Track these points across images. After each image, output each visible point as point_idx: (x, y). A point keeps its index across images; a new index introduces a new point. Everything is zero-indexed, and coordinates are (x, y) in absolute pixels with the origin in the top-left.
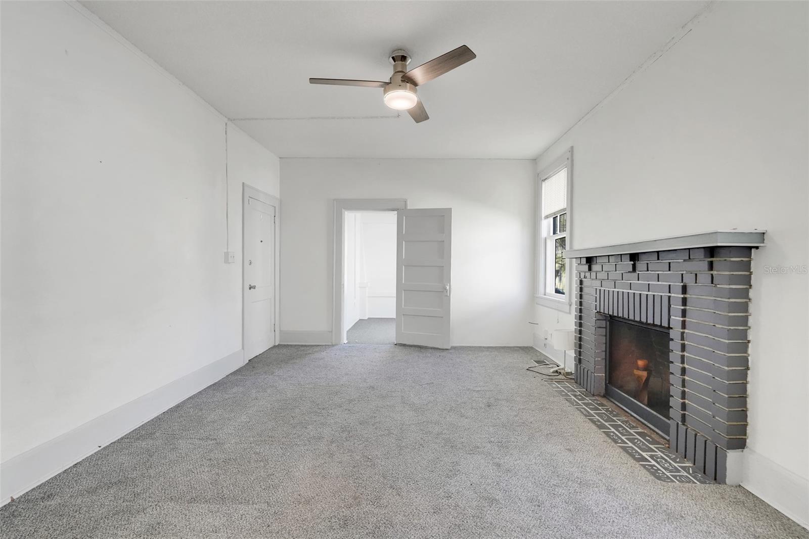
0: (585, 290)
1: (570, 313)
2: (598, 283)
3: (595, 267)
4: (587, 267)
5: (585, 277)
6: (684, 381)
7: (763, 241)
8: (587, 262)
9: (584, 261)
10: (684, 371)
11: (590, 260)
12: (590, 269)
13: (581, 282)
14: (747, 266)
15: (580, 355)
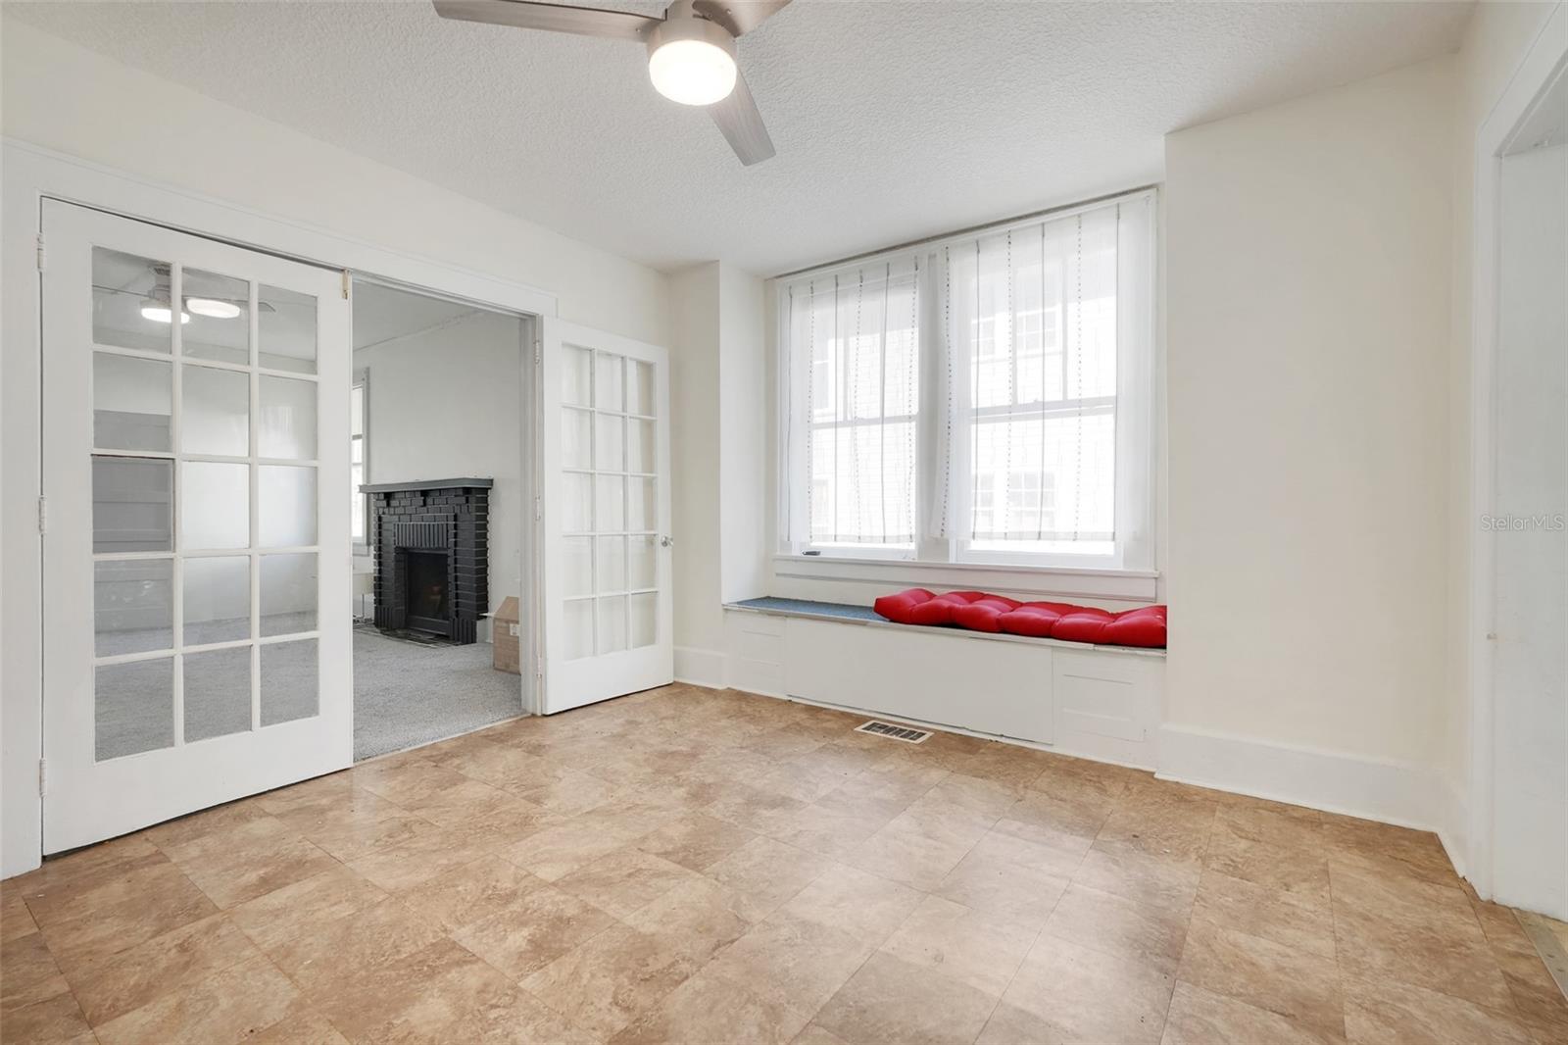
0: (385, 526)
1: (368, 555)
2: (396, 518)
3: (394, 503)
4: (385, 503)
5: (384, 513)
6: (457, 585)
7: (492, 485)
8: (385, 497)
9: (382, 497)
10: (456, 579)
11: (388, 496)
12: (388, 505)
13: (380, 519)
14: (485, 500)
15: (380, 596)
